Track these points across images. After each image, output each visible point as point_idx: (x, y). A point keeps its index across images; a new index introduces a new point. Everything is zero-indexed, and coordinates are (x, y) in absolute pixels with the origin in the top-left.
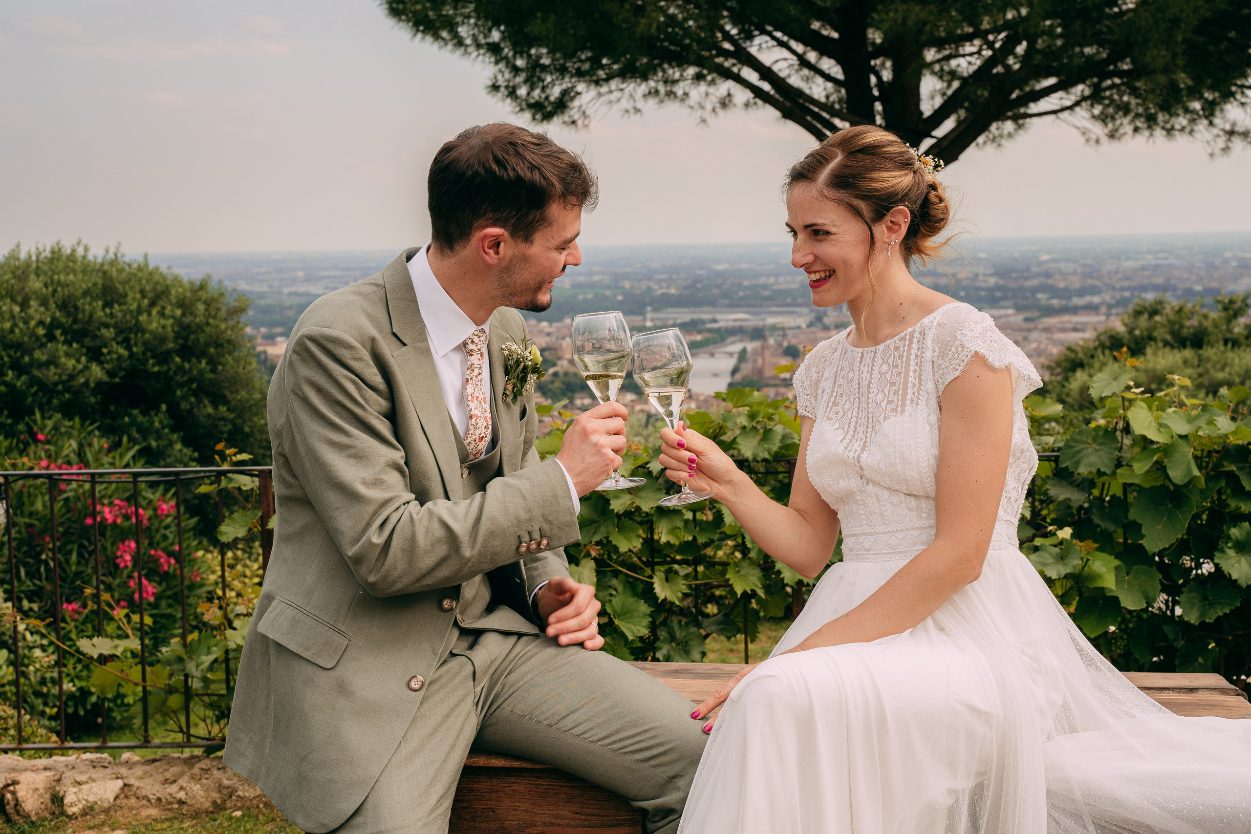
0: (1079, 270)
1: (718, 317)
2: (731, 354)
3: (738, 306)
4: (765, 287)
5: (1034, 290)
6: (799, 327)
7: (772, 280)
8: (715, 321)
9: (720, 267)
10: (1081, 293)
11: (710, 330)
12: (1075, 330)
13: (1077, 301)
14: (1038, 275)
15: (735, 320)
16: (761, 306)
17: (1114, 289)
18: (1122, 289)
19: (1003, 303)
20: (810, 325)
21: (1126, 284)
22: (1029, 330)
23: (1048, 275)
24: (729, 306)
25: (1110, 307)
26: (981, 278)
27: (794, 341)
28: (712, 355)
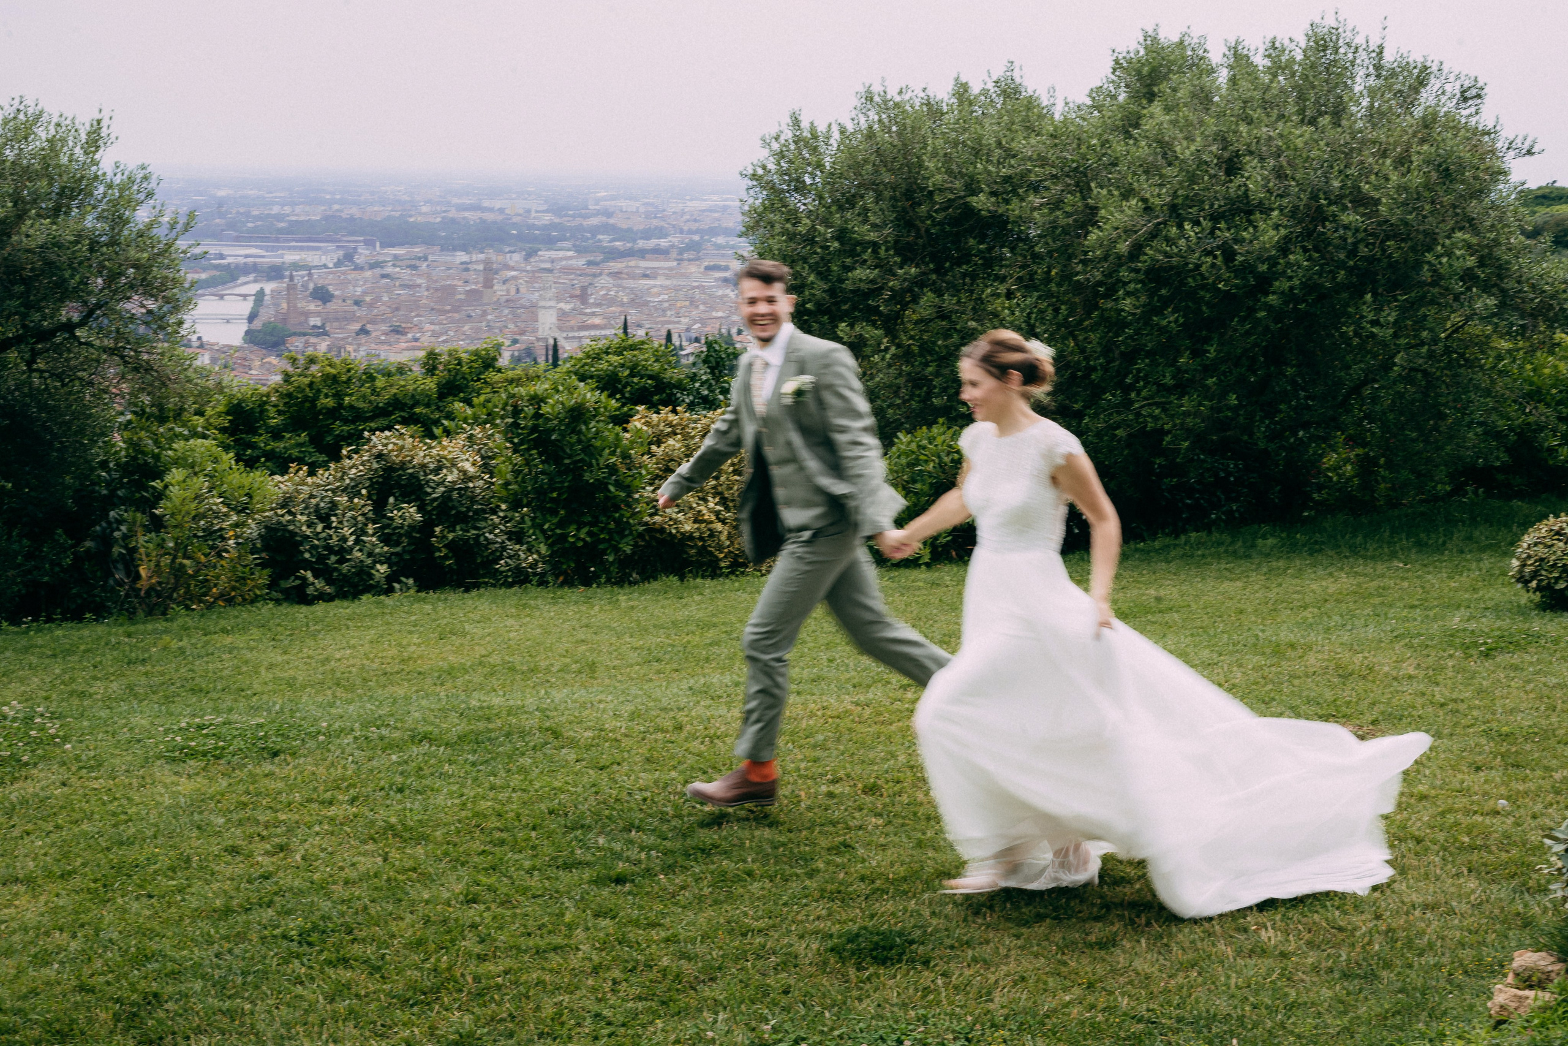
0: (642, 209)
1: (226, 251)
2: (245, 296)
3: (250, 239)
4: (279, 217)
5: (595, 230)
6: (325, 266)
7: (287, 210)
8: (222, 257)
9: (222, 193)
10: (647, 235)
11: (216, 267)
12: (646, 276)
13: (641, 244)
14: (598, 213)
15: (246, 256)
16: (277, 240)
17: (682, 232)
18: (691, 232)
19: (559, 244)
20: (338, 264)
21: (694, 226)
22: (594, 276)
23: (608, 214)
24: (237, 239)
25: (681, 252)
26: (533, 214)
27: (321, 283)
28: (221, 297)
